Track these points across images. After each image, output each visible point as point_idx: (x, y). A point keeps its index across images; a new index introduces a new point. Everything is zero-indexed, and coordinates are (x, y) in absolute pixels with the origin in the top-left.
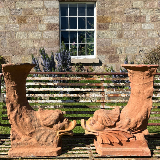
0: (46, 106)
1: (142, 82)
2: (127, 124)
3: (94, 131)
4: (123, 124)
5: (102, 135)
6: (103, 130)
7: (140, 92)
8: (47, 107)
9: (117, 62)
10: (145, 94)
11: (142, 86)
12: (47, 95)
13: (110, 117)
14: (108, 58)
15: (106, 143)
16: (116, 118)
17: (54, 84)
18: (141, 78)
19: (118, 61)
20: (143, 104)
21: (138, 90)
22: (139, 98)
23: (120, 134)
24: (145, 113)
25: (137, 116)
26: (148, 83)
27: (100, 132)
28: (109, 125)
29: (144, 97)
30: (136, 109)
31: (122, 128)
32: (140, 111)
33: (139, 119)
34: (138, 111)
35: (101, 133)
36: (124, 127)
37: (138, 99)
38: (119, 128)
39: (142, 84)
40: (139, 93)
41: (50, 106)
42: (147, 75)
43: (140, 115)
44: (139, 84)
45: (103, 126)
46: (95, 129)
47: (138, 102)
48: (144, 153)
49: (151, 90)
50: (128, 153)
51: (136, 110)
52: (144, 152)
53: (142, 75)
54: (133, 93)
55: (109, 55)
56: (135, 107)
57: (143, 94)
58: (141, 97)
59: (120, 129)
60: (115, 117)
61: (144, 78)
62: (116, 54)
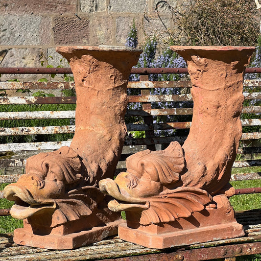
0: (11, 161)
1: (224, 84)
2: (201, 175)
3: (139, 200)
4: (193, 175)
5: (156, 204)
6: (158, 195)
7: (221, 104)
8: (14, 162)
9: (85, 41)
10: (229, 108)
11: (222, 92)
12: (11, 129)
13: (170, 164)
14: (52, 25)
15: (165, 221)
16: (180, 164)
17: (28, 101)
18: (222, 74)
19: (86, 36)
20: (225, 129)
21: (215, 101)
22: (218, 117)
23: (189, 197)
24: (231, 147)
25: (217, 155)
26: (234, 84)
27: (151, 200)
28: (170, 180)
29: (226, 116)
30: (213, 141)
31: (192, 184)
32: (221, 145)
33: (223, 162)
34: (217, 145)
35: (154, 202)
36: (195, 183)
37: (215, 120)
38: (186, 186)
39: (223, 87)
40: (218, 107)
41: (22, 160)
42: (233, 69)
43: (223, 153)
44: (217, 88)
45: (158, 184)
46: (141, 194)
47: (217, 127)
48: (233, 232)
49: (241, 99)
50: (207, 235)
51: (214, 143)
52: (233, 230)
53: (225, 67)
54: (205, 109)
55: (54, 14)
56: (211, 138)
57: (226, 107)
58: (222, 114)
59: (190, 188)
60: (179, 162)
61: (227, 75)
62: (79, 13)
